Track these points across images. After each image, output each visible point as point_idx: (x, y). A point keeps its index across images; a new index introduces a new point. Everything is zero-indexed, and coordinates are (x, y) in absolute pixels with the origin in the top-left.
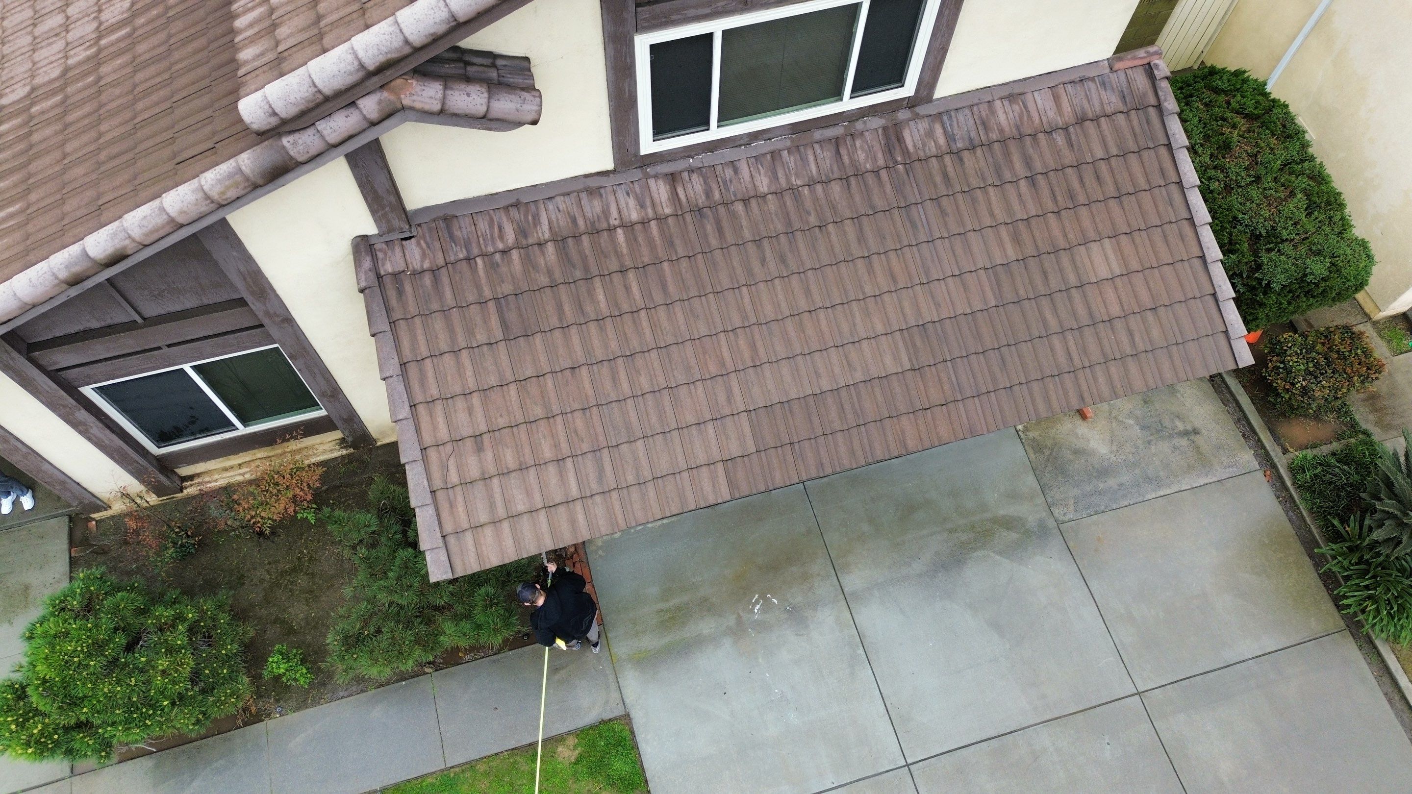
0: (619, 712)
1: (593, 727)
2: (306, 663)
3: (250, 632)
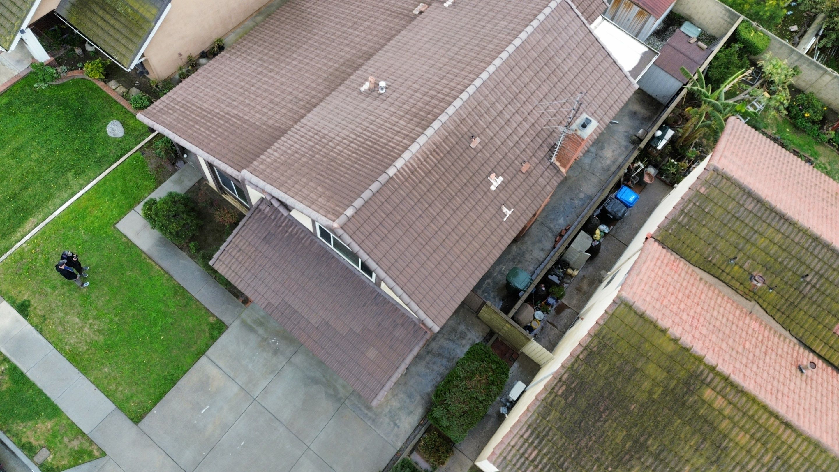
0: (228, 325)
1: (221, 321)
2: (198, 250)
3: (198, 234)
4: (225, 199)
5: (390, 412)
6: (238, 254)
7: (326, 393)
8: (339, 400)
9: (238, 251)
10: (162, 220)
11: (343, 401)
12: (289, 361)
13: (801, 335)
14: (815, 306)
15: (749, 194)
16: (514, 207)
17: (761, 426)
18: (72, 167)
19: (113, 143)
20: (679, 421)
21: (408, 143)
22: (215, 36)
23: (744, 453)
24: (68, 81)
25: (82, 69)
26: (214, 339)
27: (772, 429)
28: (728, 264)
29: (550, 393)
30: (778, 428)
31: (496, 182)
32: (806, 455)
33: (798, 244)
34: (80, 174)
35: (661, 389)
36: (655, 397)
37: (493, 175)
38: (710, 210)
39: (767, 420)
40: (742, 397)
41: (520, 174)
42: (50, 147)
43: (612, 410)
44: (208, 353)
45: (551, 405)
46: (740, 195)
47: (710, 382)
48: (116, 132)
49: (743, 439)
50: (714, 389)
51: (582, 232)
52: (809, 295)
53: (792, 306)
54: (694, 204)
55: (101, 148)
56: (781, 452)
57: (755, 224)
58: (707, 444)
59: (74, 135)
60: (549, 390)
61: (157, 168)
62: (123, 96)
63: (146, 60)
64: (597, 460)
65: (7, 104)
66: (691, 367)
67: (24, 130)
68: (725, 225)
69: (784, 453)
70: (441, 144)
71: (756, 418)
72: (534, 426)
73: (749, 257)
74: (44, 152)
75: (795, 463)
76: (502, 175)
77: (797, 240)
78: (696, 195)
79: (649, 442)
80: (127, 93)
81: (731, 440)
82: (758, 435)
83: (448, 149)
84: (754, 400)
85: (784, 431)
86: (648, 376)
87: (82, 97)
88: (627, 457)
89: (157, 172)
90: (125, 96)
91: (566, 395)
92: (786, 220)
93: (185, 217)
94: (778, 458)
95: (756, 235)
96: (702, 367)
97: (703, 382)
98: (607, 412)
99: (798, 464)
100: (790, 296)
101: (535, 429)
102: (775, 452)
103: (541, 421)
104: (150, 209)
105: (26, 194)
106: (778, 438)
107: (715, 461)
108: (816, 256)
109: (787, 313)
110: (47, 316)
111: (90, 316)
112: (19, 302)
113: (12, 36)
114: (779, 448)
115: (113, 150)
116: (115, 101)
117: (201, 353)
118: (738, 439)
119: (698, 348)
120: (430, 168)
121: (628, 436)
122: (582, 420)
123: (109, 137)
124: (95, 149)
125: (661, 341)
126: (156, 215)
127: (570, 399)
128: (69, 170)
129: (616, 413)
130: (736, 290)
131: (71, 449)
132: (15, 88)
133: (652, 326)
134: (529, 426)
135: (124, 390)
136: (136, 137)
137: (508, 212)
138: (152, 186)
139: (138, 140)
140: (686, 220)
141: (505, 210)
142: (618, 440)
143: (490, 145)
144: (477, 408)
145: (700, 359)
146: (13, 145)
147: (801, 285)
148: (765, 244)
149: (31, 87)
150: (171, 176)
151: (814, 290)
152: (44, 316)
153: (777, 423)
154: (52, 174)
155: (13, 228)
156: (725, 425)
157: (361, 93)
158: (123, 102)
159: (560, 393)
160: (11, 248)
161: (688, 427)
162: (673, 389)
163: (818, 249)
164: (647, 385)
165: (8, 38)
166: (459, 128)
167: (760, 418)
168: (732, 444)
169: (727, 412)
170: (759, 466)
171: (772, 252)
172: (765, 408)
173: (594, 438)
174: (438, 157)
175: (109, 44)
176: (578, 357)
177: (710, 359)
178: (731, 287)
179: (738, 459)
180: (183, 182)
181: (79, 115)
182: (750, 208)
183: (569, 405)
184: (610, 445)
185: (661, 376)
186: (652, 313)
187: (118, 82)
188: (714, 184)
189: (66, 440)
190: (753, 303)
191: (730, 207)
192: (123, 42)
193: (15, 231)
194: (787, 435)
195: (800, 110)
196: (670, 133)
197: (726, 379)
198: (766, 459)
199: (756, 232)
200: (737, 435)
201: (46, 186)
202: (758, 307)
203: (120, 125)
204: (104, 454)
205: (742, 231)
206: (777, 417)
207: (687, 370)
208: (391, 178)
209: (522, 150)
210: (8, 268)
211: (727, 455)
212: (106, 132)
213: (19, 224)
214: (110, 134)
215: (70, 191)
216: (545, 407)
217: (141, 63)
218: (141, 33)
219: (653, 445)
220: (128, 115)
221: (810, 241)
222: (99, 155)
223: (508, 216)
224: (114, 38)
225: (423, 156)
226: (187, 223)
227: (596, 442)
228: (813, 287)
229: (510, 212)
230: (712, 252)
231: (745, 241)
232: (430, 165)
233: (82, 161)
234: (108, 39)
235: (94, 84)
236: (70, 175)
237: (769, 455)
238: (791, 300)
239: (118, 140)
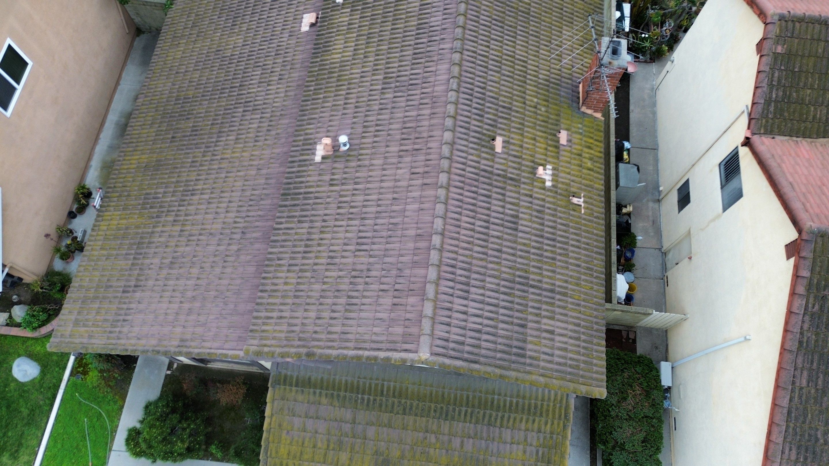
2: (225, 449)
3: (210, 429)
10: (161, 448)
16: (582, 191)
19: (34, 388)
22: (72, 187)
31: (547, 174)
37: (540, 169)
38: (800, 67)
41: (563, 148)
51: (621, 165)
54: (780, 70)
55: (22, 403)
62: (7, 325)
76: (548, 163)
78: (776, 59)
80: (10, 317)
83: (475, 171)
89: (112, 388)
91: (812, 381)
93: (185, 425)
115: (38, 396)
116: (2, 336)
123: (23, 384)
124: (16, 410)
126: (150, 447)
140: (781, 93)
141: (575, 200)
150: (130, 382)
157: (320, 163)
158: (14, 331)
166: (472, 139)
174: (472, 188)
188: (789, 35)
196: (627, 8)
203: (28, 361)
208: (442, 251)
209: (546, 119)
212: (16, 380)
214: (22, 380)
217: (8, 274)
220: (30, 343)
222: (25, 412)
223: (582, 205)
226: (192, 429)
229: (582, 200)
236: (6, 459)
239: (37, 381)
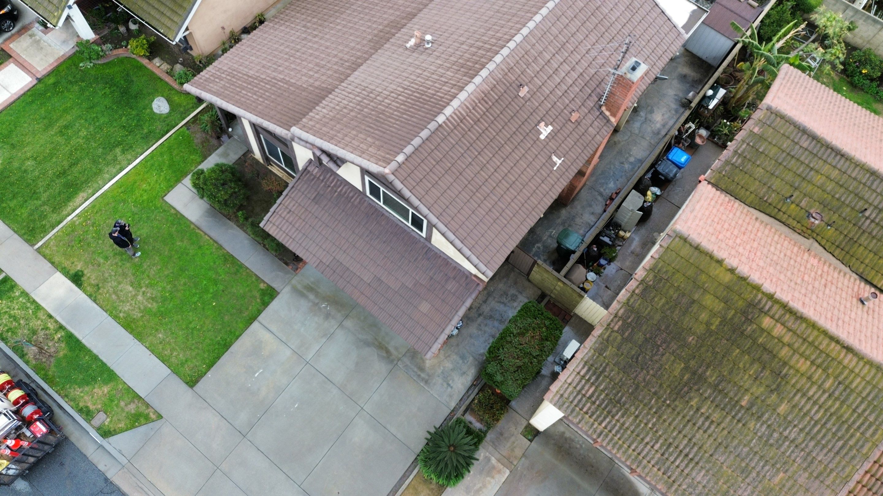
0: (279, 291)
1: (271, 287)
2: (246, 219)
3: (245, 204)
4: (271, 171)
5: (442, 372)
6: (288, 215)
7: (378, 354)
8: (392, 361)
9: (288, 213)
10: (211, 189)
11: (395, 362)
12: (341, 325)
13: (861, 270)
14: (875, 241)
15: (804, 131)
16: (564, 156)
17: (821, 351)
18: (119, 144)
19: (159, 120)
20: (738, 351)
21: (456, 91)
22: (256, 11)
23: (804, 380)
24: (113, 60)
25: (126, 47)
26: (265, 305)
27: (833, 355)
28: (784, 203)
29: (606, 329)
30: (839, 353)
31: (545, 131)
32: (868, 379)
33: (855, 179)
34: (127, 150)
35: (719, 319)
36: (713, 327)
37: (542, 124)
38: (764, 150)
39: (828, 345)
40: (801, 323)
41: (569, 123)
42: (97, 124)
43: (670, 343)
44: (260, 318)
45: (607, 340)
46: (794, 133)
47: (769, 310)
48: (162, 108)
49: (803, 365)
50: (772, 317)
51: (634, 191)
52: (869, 230)
53: (851, 242)
54: (748, 144)
55: (147, 124)
56: (843, 377)
57: (810, 162)
58: (767, 373)
59: (120, 112)
60: (606, 326)
61: (202, 143)
62: (167, 73)
63: (190, 33)
64: (655, 393)
65: (54, 84)
66: (748, 296)
67: (71, 108)
68: (780, 164)
69: (846, 378)
70: (489, 93)
71: (816, 344)
72: (591, 362)
73: (805, 195)
74: (92, 129)
75: (857, 387)
76: (551, 124)
77: (854, 175)
78: (749, 136)
79: (708, 373)
80: (172, 70)
81: (791, 367)
82: (819, 361)
83: (497, 98)
84: (814, 326)
85: (845, 356)
86: (705, 308)
87: (128, 75)
88: (686, 389)
89: (203, 146)
90: (170, 73)
91: (622, 330)
92: (843, 156)
93: (233, 185)
94: (840, 383)
95: (812, 173)
96: (760, 296)
97: (761, 310)
98: (664, 346)
99: (860, 388)
100: (849, 232)
101: (592, 365)
102: (836, 378)
103: (598, 357)
104: (198, 179)
105: (76, 170)
106: (840, 363)
107: (775, 389)
108: (874, 191)
109: (846, 249)
110: (100, 285)
111: (143, 285)
112: (72, 272)
113: (60, 11)
114: (841, 373)
115: (158, 126)
116: (160, 78)
117: (253, 319)
118: (799, 365)
119: (755, 277)
120: (479, 117)
121: (686, 368)
122: (639, 355)
123: (155, 114)
124: (141, 126)
125: (717, 272)
126: (205, 184)
127: (627, 334)
128: (117, 146)
129: (674, 346)
130: (793, 229)
131: (127, 413)
132: (61, 69)
133: (708, 258)
134: (586, 363)
135: (178, 355)
136: (182, 113)
137: (559, 162)
138: (199, 160)
139: (183, 115)
140: (740, 161)
141: (555, 159)
142: (676, 373)
143: (538, 94)
144: (531, 363)
145: (757, 288)
146: (62, 123)
147: (859, 220)
148: (821, 181)
149: (77, 66)
150: (216, 150)
151: (873, 225)
152: (98, 285)
153: (838, 347)
154: (100, 150)
155: (64, 202)
156: (784, 352)
157: (407, 49)
158: (168, 79)
159: (616, 328)
160: (62, 222)
161: (747, 357)
162: (732, 319)
163: (876, 183)
164: (704, 316)
165: (56, 14)
166: (507, 77)
167: (820, 344)
168: (792, 372)
169: (786, 339)
170: (820, 392)
171: (829, 189)
172: (825, 333)
173: (651, 372)
174: (486, 105)
175: (154, 18)
176: (634, 292)
177: (768, 287)
178: (788, 226)
179: (798, 386)
180: (228, 155)
181: (125, 92)
182: (805, 145)
183: (625, 340)
184: (668, 379)
185: (719, 306)
186: (707, 244)
187: (162, 59)
188: (768, 123)
189: (122, 404)
190: (811, 240)
191: (785, 145)
192: (169, 14)
193: (66, 205)
194: (848, 360)
195: (857, 67)
196: (722, 92)
197: (785, 306)
198: (827, 385)
199: (812, 169)
200: (798, 361)
201: (94, 162)
202: (816, 244)
203: (165, 102)
204: (160, 417)
205: (798, 169)
206: (838, 342)
207: (745, 300)
208: (440, 126)
209: (571, 99)
210: (60, 241)
211: (787, 382)
212: (152, 109)
213: (69, 199)
214: (155, 110)
215: (118, 167)
216: (602, 343)
217: (185, 37)
218: (185, 5)
219: (712, 376)
220: (173, 92)
221: (868, 175)
222: (146, 131)
223: (558, 165)
224: (159, 11)
225: (471, 105)
226: (235, 193)
227: (654, 376)
228: (872, 221)
229: (560, 162)
230: (767, 192)
231: (801, 179)
232: (478, 113)
233: (129, 137)
234: (153, 12)
235: (138, 62)
236: (118, 150)
237: (831, 380)
238: (850, 235)
239: (163, 116)
